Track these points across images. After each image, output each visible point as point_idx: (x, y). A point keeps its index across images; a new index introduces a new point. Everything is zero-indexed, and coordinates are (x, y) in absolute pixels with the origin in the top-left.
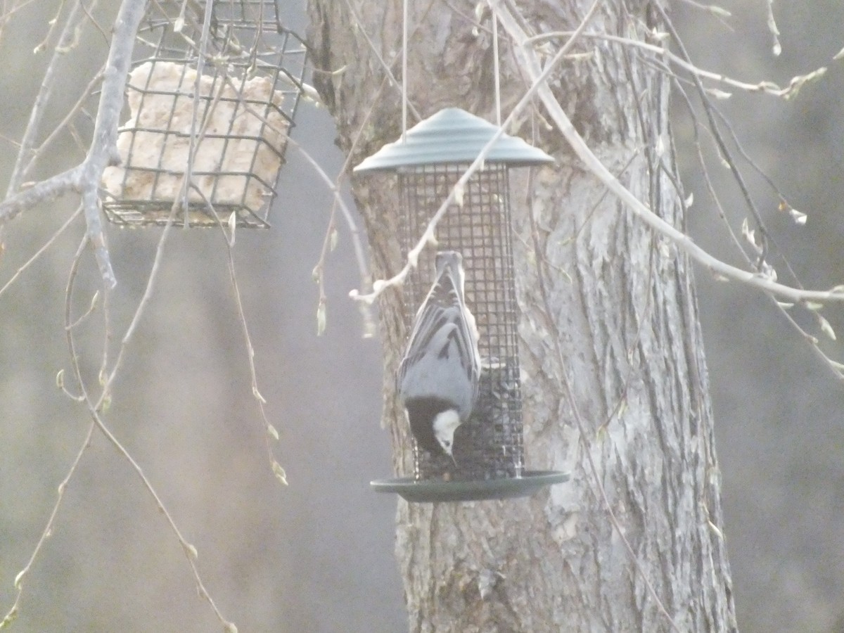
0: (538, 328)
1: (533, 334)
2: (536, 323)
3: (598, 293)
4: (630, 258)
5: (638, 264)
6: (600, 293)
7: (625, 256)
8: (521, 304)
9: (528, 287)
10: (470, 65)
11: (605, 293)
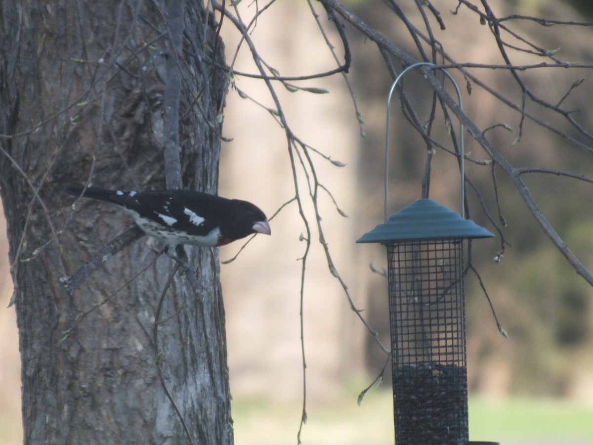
0: (150, 316)
1: (147, 320)
2: (149, 313)
3: (183, 294)
4: (201, 271)
5: (205, 276)
6: (185, 294)
7: (199, 270)
8: (141, 299)
9: (145, 289)
10: (127, 134)
11: (187, 295)
